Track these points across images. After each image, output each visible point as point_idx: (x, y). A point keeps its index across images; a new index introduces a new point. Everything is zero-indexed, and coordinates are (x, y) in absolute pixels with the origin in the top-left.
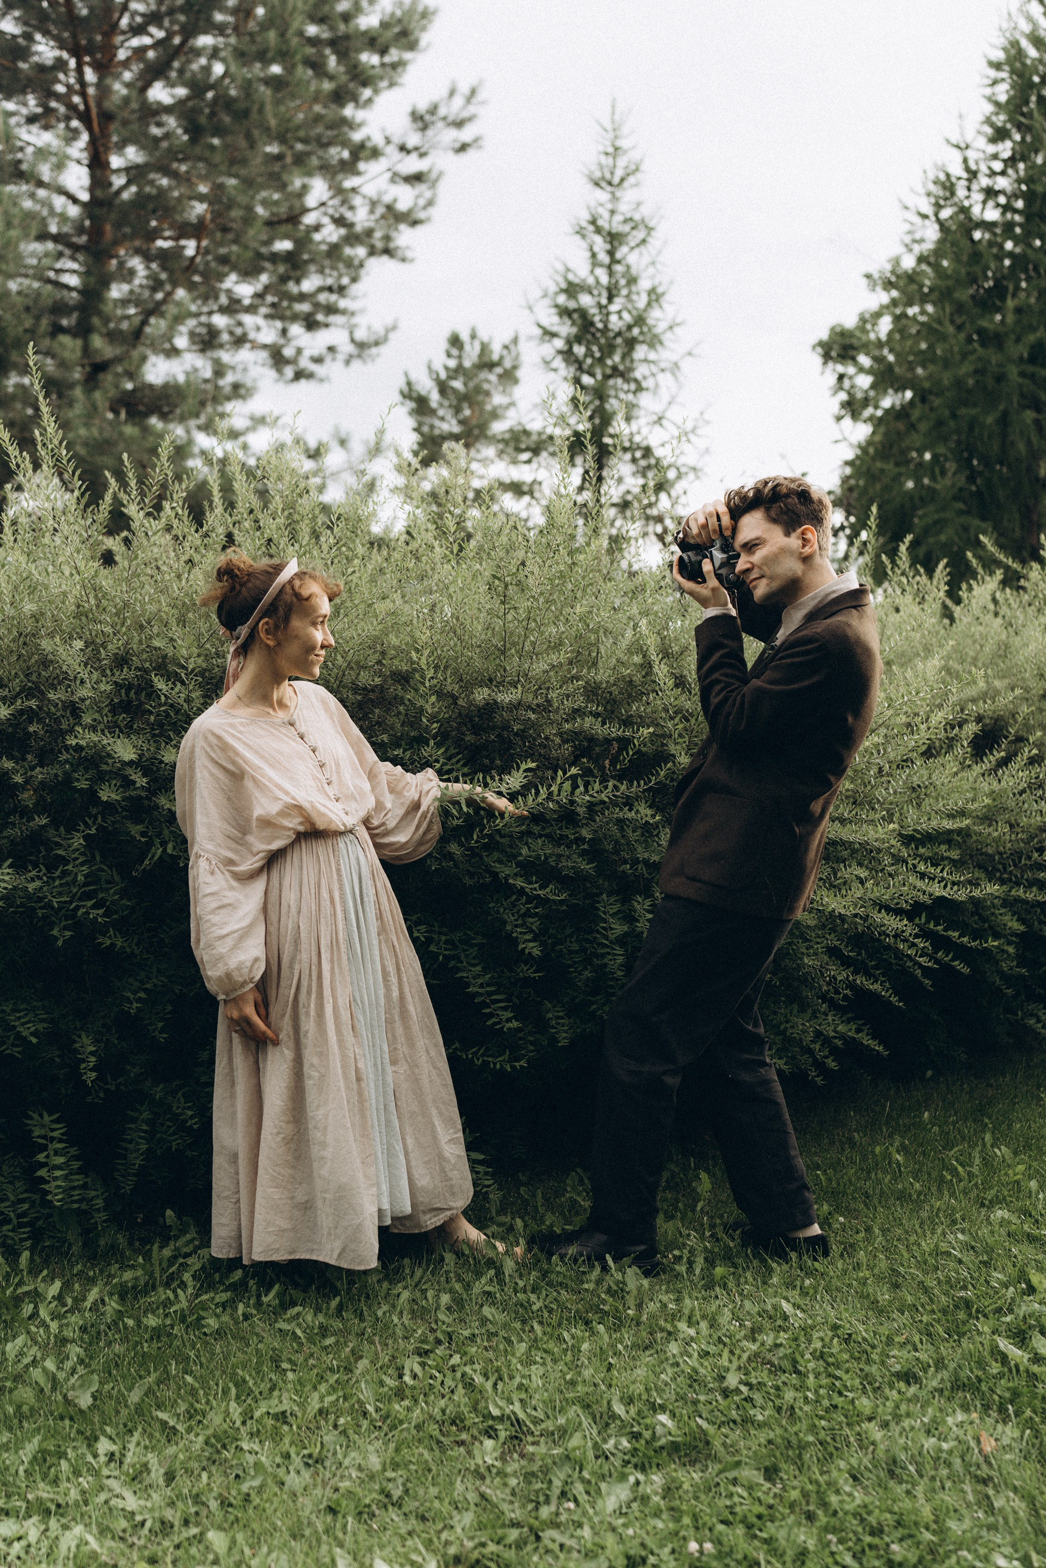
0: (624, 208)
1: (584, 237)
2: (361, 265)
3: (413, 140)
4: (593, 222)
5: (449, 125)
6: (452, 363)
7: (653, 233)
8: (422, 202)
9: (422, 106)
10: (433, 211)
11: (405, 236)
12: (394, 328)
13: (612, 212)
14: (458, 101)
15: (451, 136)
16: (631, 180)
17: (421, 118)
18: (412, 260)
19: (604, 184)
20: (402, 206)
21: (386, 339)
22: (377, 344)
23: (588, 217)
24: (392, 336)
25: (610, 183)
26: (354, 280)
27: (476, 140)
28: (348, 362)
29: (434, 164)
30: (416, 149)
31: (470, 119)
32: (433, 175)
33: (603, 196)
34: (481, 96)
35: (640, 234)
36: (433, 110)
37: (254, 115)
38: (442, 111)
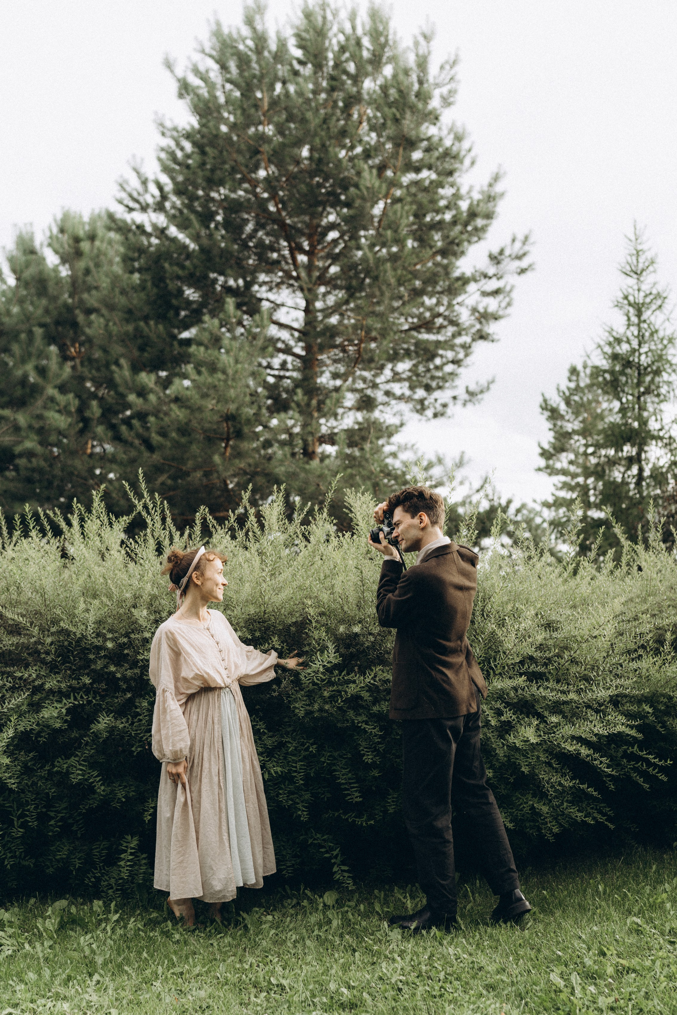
0: (645, 287)
1: (621, 308)
2: (470, 347)
3: (491, 271)
4: (626, 298)
5: (513, 259)
6: (572, 385)
7: (666, 301)
8: (503, 304)
9: (495, 251)
10: (509, 310)
11: (492, 328)
12: (493, 381)
13: (639, 290)
14: (518, 244)
15: (517, 264)
16: (651, 268)
17: (496, 258)
18: (498, 340)
19: (632, 274)
20: (491, 309)
21: (488, 388)
22: (482, 392)
23: (622, 295)
24: (491, 386)
25: (636, 273)
26: (467, 355)
27: (530, 266)
28: (464, 405)
29: (507, 282)
30: (495, 275)
31: (524, 254)
32: (508, 288)
33: (632, 281)
34: (531, 240)
35: (659, 302)
36: (501, 252)
37: (381, 279)
38: (507, 252)
